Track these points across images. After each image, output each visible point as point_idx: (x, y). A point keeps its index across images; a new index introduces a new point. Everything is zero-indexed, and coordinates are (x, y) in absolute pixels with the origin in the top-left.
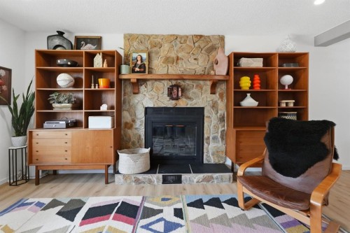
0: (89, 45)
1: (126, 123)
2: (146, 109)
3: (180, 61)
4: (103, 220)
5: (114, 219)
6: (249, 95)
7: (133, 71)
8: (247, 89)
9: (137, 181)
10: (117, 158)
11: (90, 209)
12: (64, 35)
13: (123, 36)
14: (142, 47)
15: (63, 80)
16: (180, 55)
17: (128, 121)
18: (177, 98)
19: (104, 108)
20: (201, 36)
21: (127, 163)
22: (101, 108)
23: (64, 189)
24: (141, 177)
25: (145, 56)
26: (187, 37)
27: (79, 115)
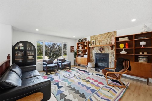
1: (91, 57)
2: (95, 54)
3: (103, 41)
4: (82, 71)
6: (123, 50)
7: (92, 45)
8: (123, 48)
9: (91, 69)
10: (88, 64)
12: (81, 39)
13: (90, 37)
14: (93, 39)
15: (80, 48)
16: (103, 39)
18: (102, 51)
19: (86, 53)
20: (108, 33)
21: (90, 65)
24: (91, 68)
25: (94, 41)
26: (104, 34)
27: (82, 55)
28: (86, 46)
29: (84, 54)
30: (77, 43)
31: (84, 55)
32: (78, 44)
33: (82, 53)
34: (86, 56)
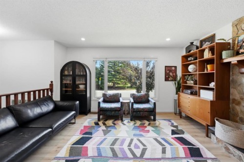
0: (207, 43)
1: (234, 100)
4: (180, 144)
5: (183, 148)
9: (227, 149)
11: (182, 137)
12: (194, 43)
15: (191, 68)
17: (236, 98)
19: (212, 85)
22: (210, 84)
23: (185, 125)
24: (231, 148)
28: (210, 61)
29: (200, 88)
30: (183, 57)
31: (202, 91)
32: (185, 58)
33: (195, 83)
34: (208, 95)
